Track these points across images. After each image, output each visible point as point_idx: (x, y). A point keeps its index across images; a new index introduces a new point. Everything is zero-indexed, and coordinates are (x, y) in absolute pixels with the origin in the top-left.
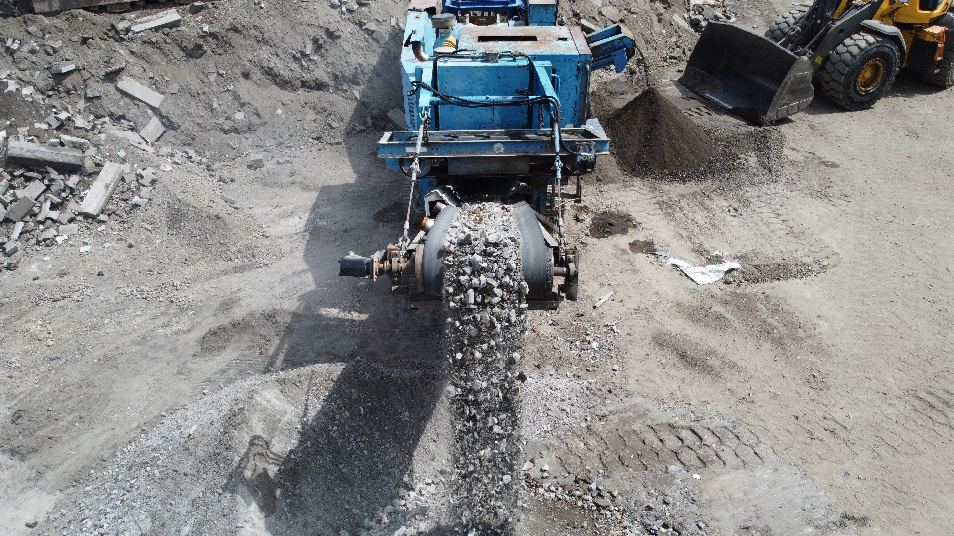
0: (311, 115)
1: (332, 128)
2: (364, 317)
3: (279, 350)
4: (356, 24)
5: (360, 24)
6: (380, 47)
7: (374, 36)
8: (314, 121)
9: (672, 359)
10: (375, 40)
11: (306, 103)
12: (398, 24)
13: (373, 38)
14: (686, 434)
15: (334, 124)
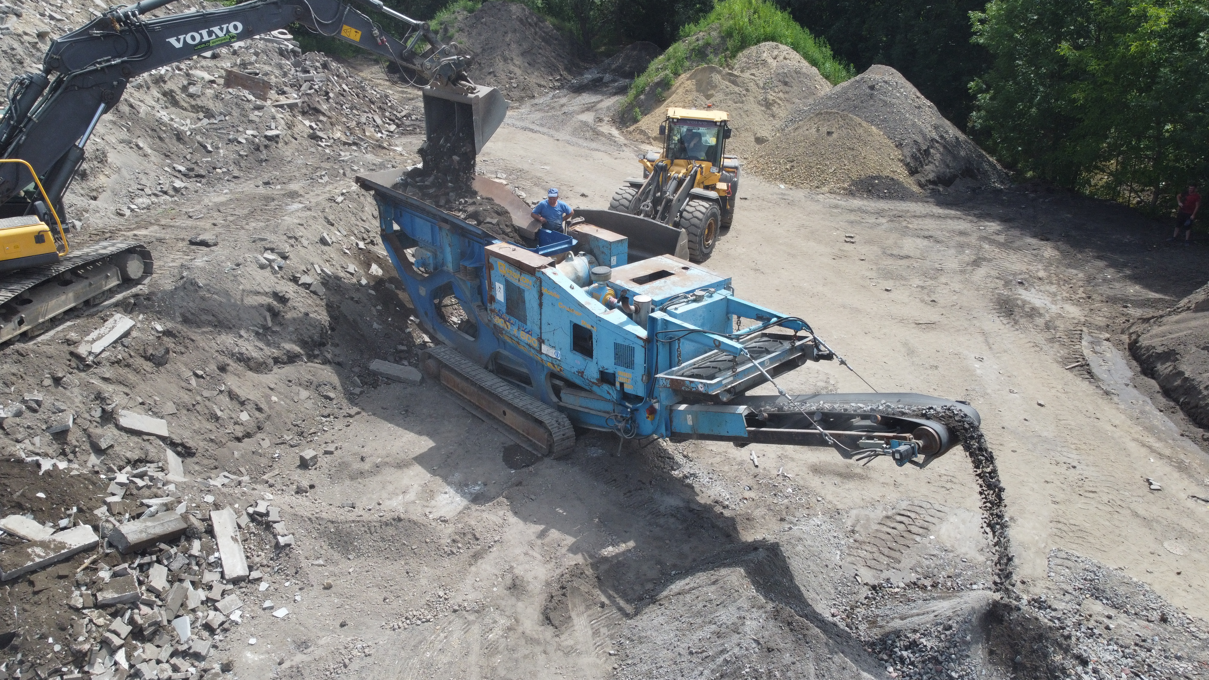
0: (304, 394)
1: (331, 399)
2: (631, 544)
3: (609, 597)
4: (291, 280)
5: (295, 280)
6: (322, 299)
7: (312, 288)
8: (309, 398)
9: (837, 480)
10: (315, 293)
11: (290, 381)
12: (322, 270)
13: (311, 292)
14: (899, 518)
15: (332, 395)
